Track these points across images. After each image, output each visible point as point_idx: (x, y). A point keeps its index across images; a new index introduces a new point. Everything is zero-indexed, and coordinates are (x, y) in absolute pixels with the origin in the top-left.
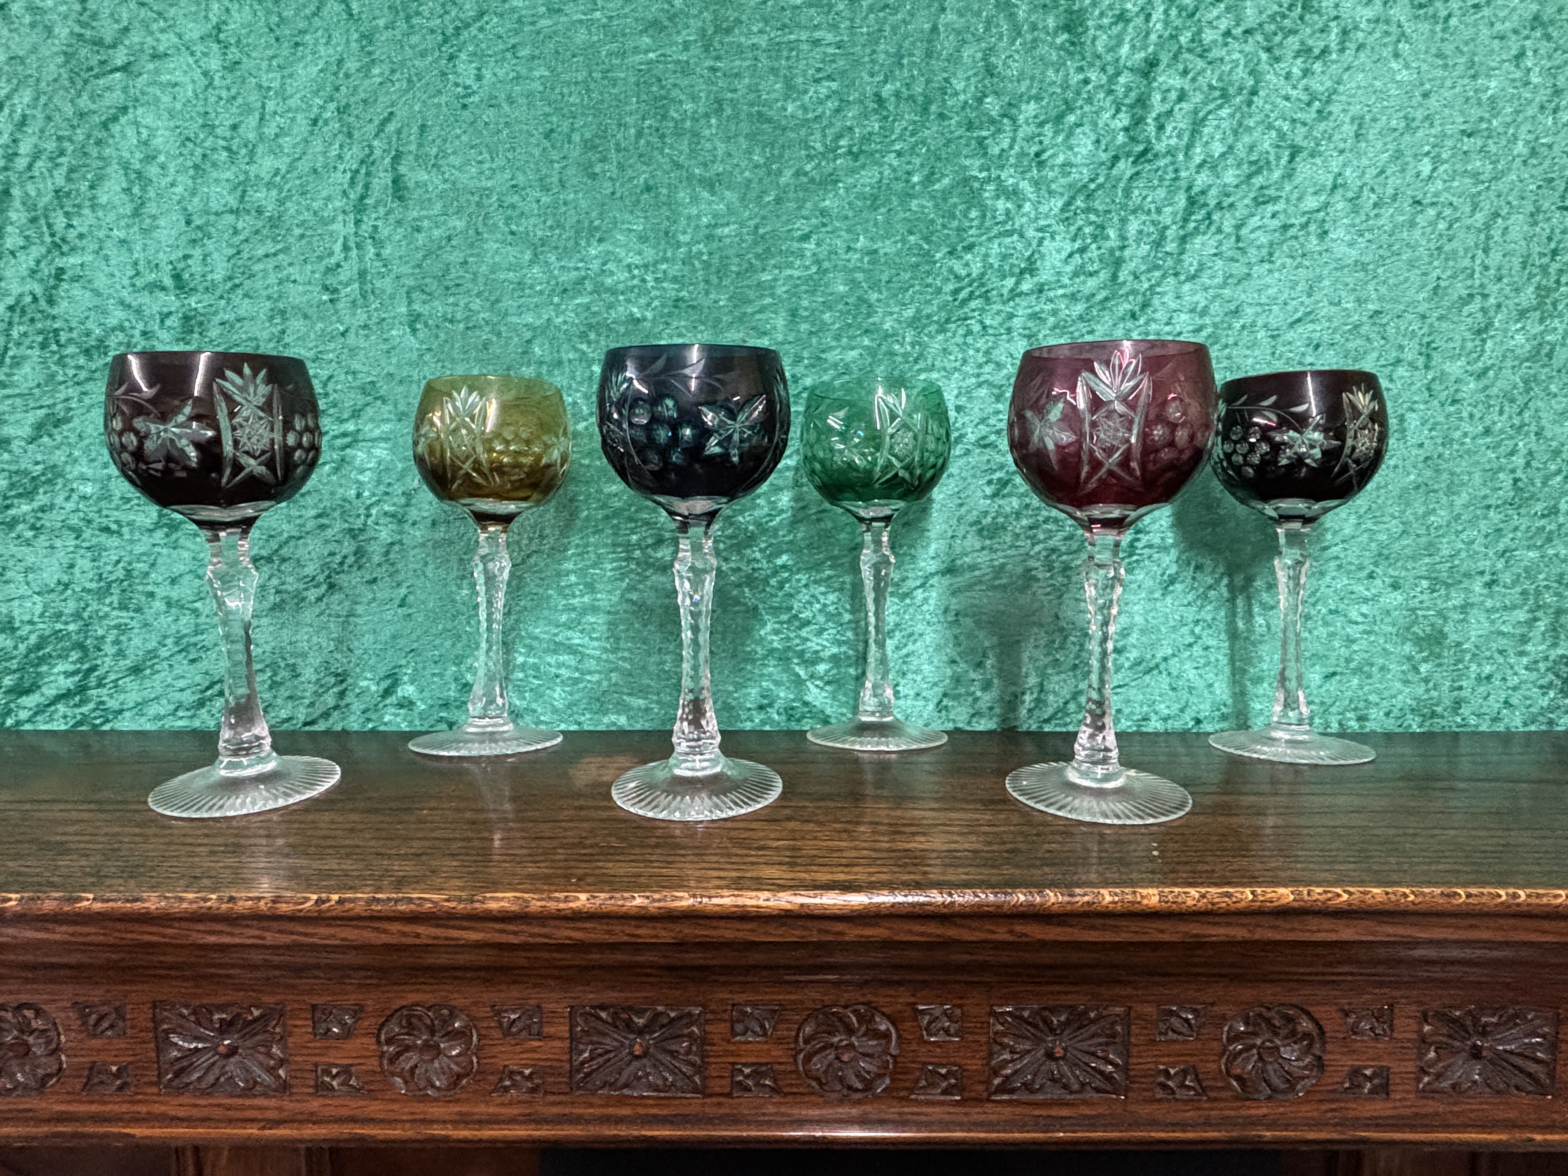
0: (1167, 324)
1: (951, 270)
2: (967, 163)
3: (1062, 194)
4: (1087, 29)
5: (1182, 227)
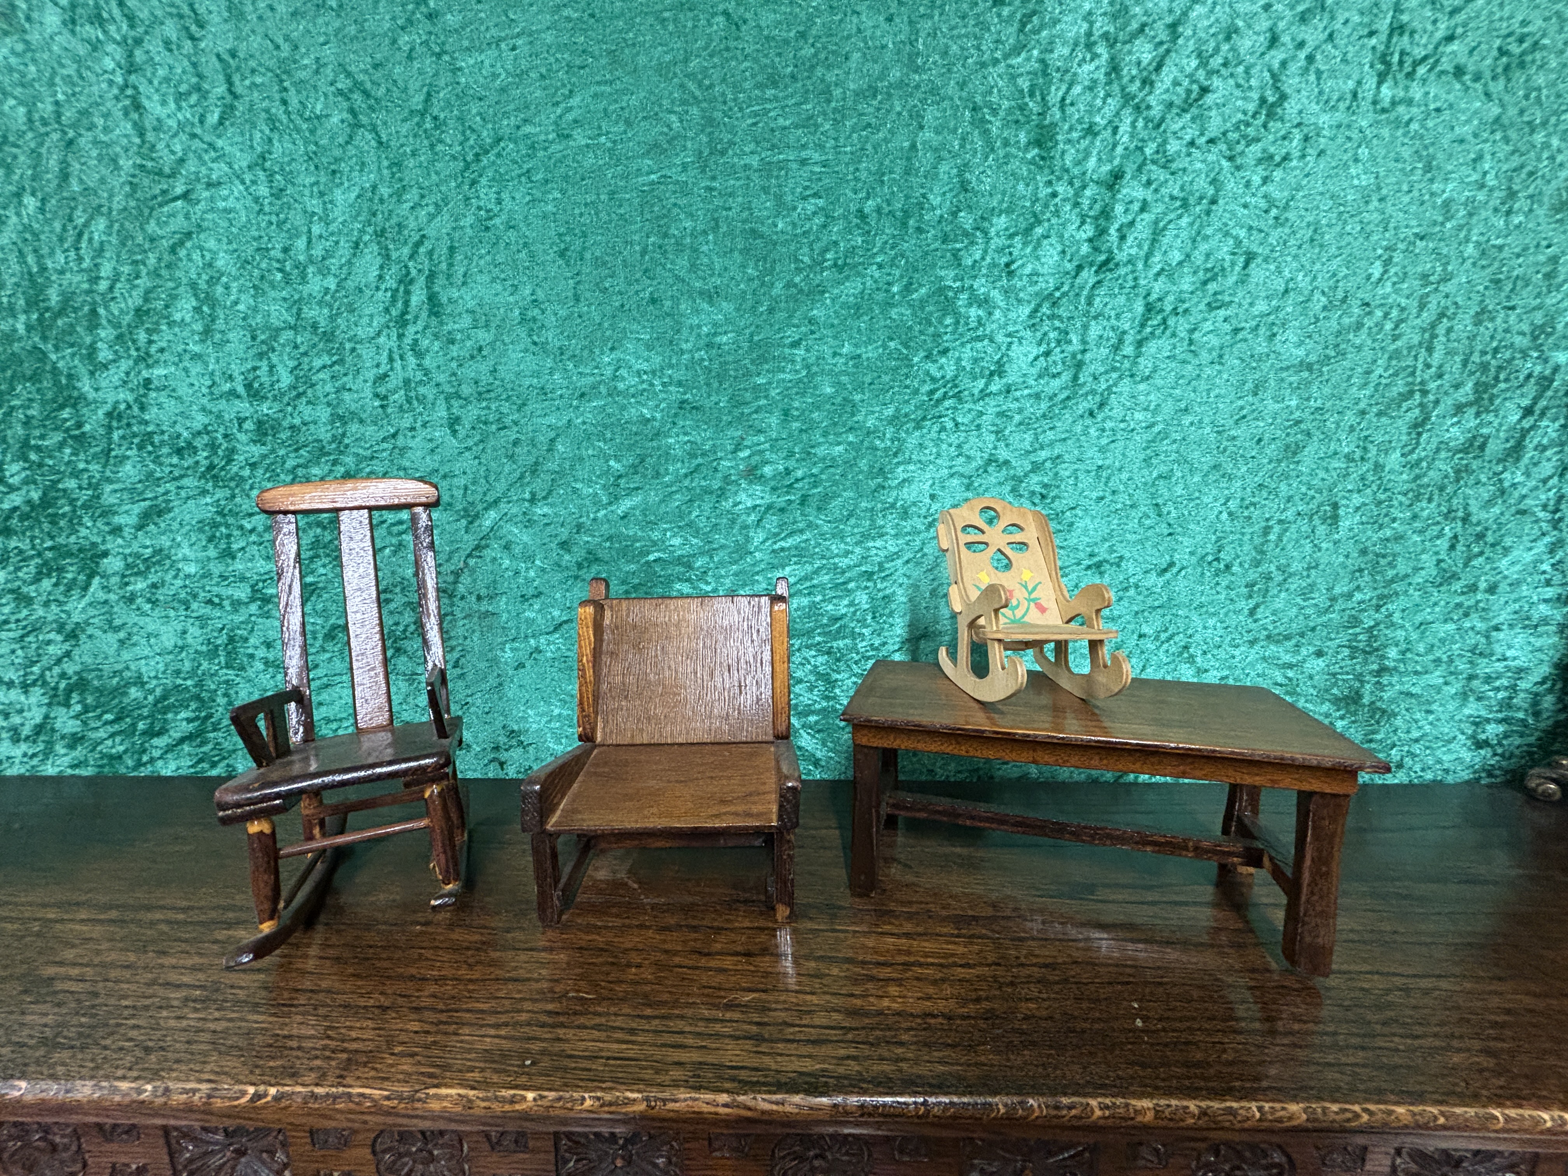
0: (1122, 421)
1: (927, 373)
2: (942, 273)
3: (1029, 302)
4: (1057, 143)
5: (1139, 332)
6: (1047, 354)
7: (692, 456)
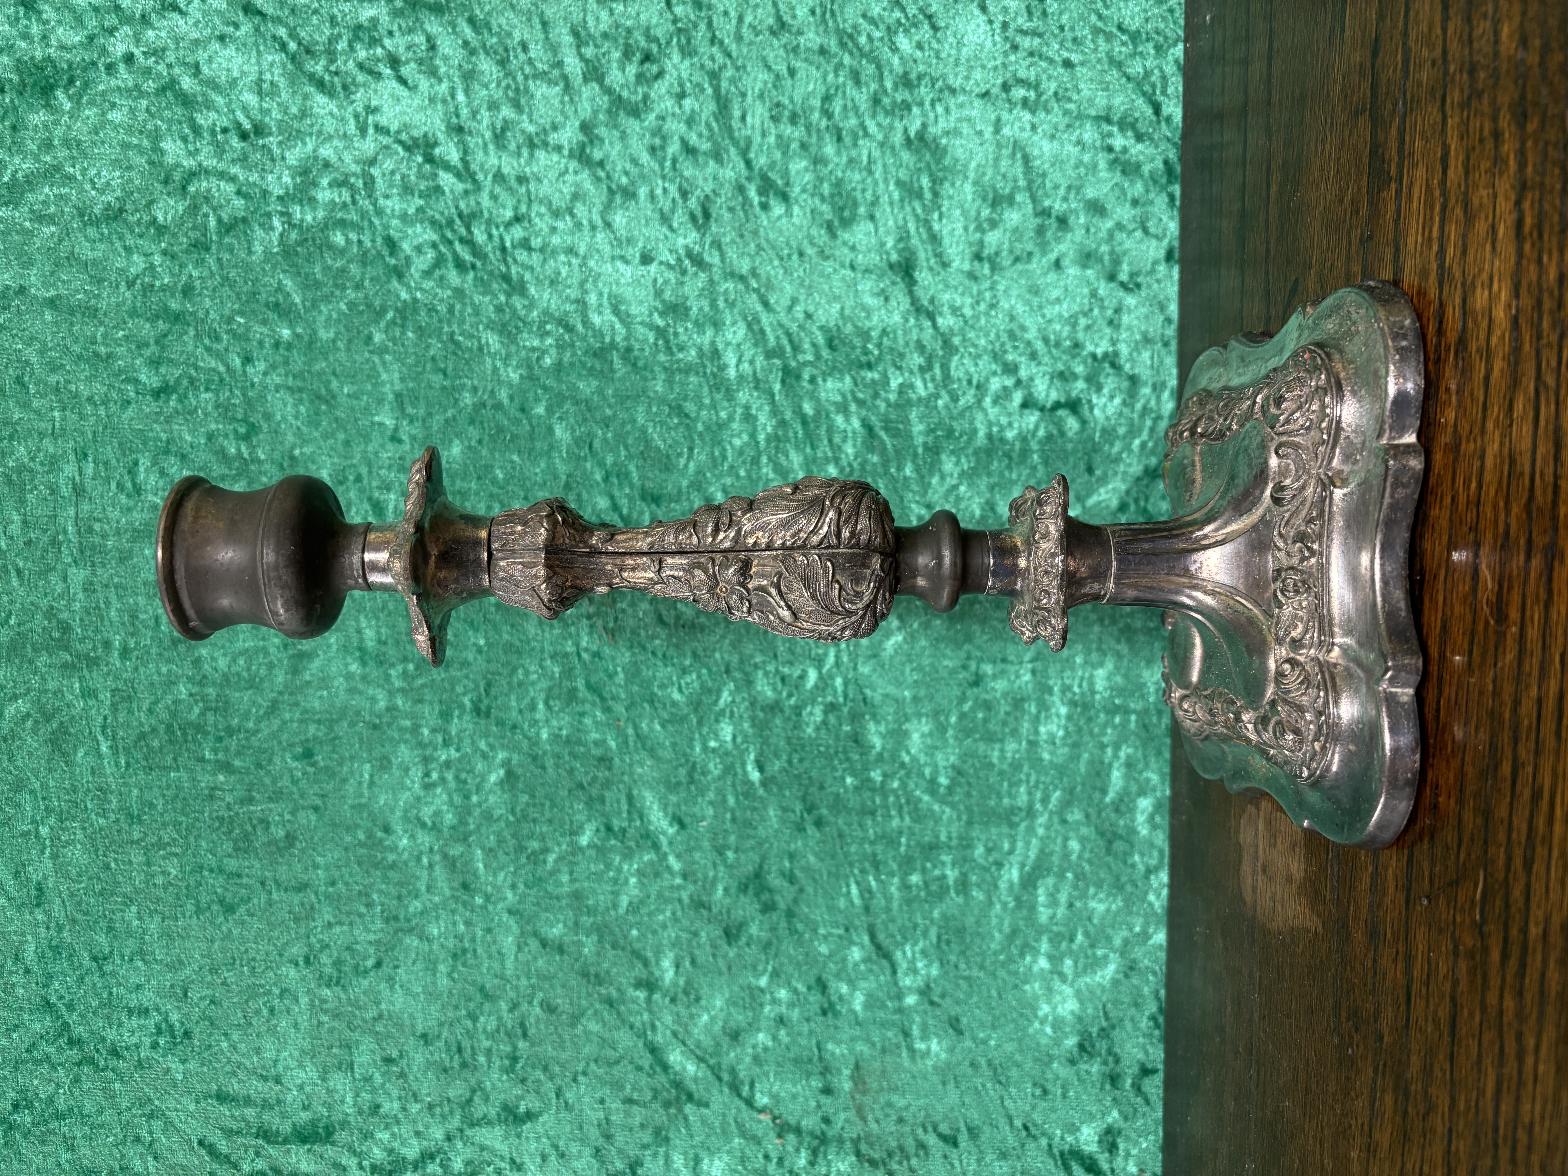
6: (394, 62)
7: (572, 696)
